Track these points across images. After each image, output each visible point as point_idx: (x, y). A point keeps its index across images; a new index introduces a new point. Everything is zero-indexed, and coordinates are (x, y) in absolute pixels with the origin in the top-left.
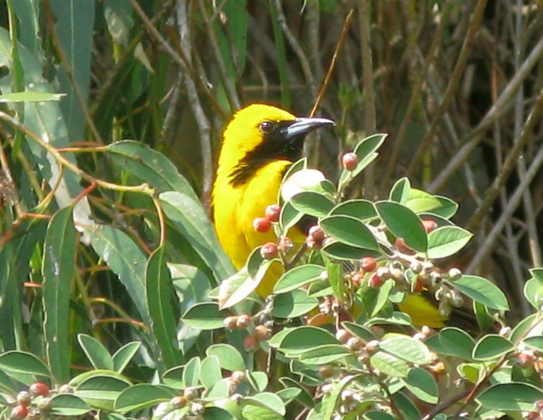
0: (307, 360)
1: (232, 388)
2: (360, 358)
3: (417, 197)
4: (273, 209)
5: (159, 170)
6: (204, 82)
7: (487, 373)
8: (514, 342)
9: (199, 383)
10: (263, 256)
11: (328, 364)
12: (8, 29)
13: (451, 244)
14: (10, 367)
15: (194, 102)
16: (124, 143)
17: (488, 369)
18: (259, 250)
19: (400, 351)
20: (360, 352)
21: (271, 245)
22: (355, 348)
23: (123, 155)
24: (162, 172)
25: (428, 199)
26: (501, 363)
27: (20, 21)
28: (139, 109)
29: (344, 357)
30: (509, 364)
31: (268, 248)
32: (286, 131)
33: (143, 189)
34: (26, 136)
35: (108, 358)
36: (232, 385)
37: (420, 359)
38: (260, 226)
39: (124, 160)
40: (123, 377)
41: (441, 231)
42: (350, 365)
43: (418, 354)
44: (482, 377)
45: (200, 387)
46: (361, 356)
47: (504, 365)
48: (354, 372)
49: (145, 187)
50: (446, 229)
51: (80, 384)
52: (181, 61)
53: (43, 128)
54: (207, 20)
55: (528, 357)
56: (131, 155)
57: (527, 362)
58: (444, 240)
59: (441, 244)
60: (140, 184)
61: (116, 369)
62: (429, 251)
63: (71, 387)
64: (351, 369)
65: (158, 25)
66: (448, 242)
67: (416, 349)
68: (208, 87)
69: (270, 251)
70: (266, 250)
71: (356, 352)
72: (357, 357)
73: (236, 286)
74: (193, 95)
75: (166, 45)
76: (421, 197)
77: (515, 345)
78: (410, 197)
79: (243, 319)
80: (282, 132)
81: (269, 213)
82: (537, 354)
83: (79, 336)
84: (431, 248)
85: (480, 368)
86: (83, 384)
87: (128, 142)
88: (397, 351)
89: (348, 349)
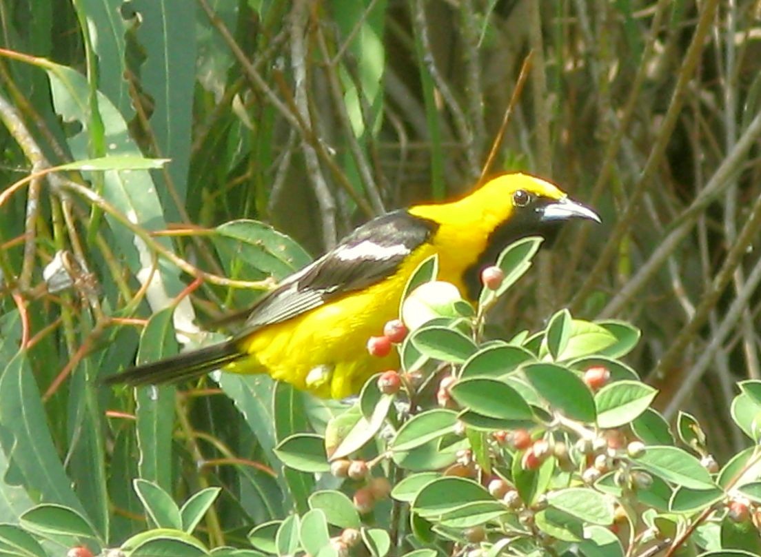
0: (450, 521)
1: (341, 552)
2: (522, 519)
3: (583, 333)
4: (395, 327)
5: (287, 260)
6: (323, 147)
7: (687, 528)
8: (723, 487)
9: (300, 545)
10: (382, 390)
11: (476, 526)
12: (86, 74)
13: (629, 405)
14: (40, 525)
15: (314, 171)
16: (240, 223)
17: (689, 522)
18: (377, 379)
19: (576, 508)
20: (521, 509)
21: (391, 375)
22: (514, 505)
23: (239, 240)
24: (291, 262)
25: (598, 334)
26: (707, 515)
27: (100, 59)
28: (239, 180)
29: (501, 516)
30: (716, 515)
31: (387, 379)
32: (542, 210)
33: (268, 285)
34: (105, 214)
35: (175, 512)
36: (342, 549)
37: (602, 518)
38: (376, 349)
39: (240, 246)
40: (194, 539)
41: (615, 388)
42: (507, 525)
43: (598, 512)
44: (680, 532)
45: (299, 550)
46: (523, 516)
47: (711, 517)
48: (511, 535)
49: (271, 282)
50: (620, 386)
51: (136, 548)
52: (293, 118)
53: (129, 204)
54: (328, 61)
55: (744, 508)
56: (249, 240)
57: (741, 514)
58: (620, 400)
59: (615, 406)
60: (264, 279)
61: (185, 529)
62: (600, 417)
63: (122, 553)
64: (508, 530)
65: (263, 70)
66: (626, 402)
67: (597, 505)
68: (329, 153)
69: (390, 384)
70: (385, 382)
71: (516, 510)
72: (517, 516)
73: (348, 427)
74: (312, 161)
75: (273, 96)
76: (588, 332)
77: (725, 490)
78: (573, 333)
79: (357, 467)
80: (537, 210)
81: (389, 333)
82: (755, 505)
83: (135, 481)
84: (601, 412)
85: (678, 521)
86: (140, 549)
87: (245, 223)
88: (570, 508)
89: (505, 506)
